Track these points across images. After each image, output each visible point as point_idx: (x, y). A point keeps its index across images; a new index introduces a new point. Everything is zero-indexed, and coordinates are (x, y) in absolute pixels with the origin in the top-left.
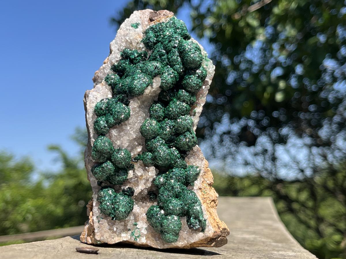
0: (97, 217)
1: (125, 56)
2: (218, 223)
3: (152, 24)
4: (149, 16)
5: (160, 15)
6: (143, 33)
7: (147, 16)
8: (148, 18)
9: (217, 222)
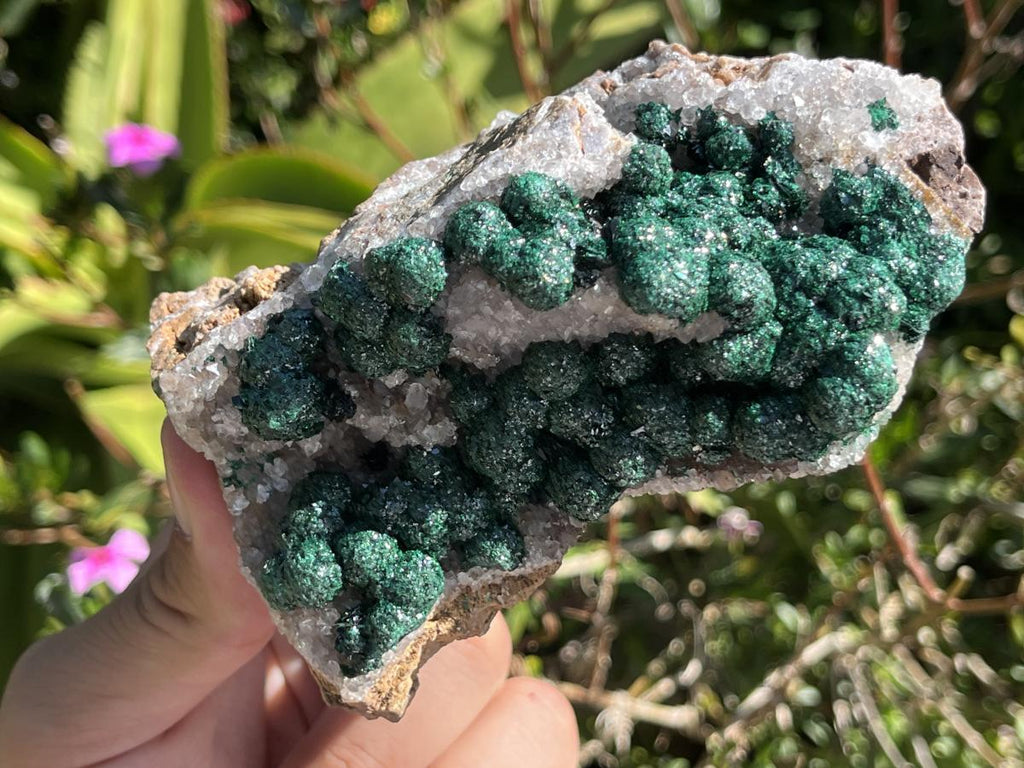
0: (221, 346)
1: (764, 138)
2: (398, 692)
3: (910, 181)
4: (936, 146)
5: (959, 181)
6: (867, 158)
7: (931, 142)
8: (929, 149)
9: (397, 687)
